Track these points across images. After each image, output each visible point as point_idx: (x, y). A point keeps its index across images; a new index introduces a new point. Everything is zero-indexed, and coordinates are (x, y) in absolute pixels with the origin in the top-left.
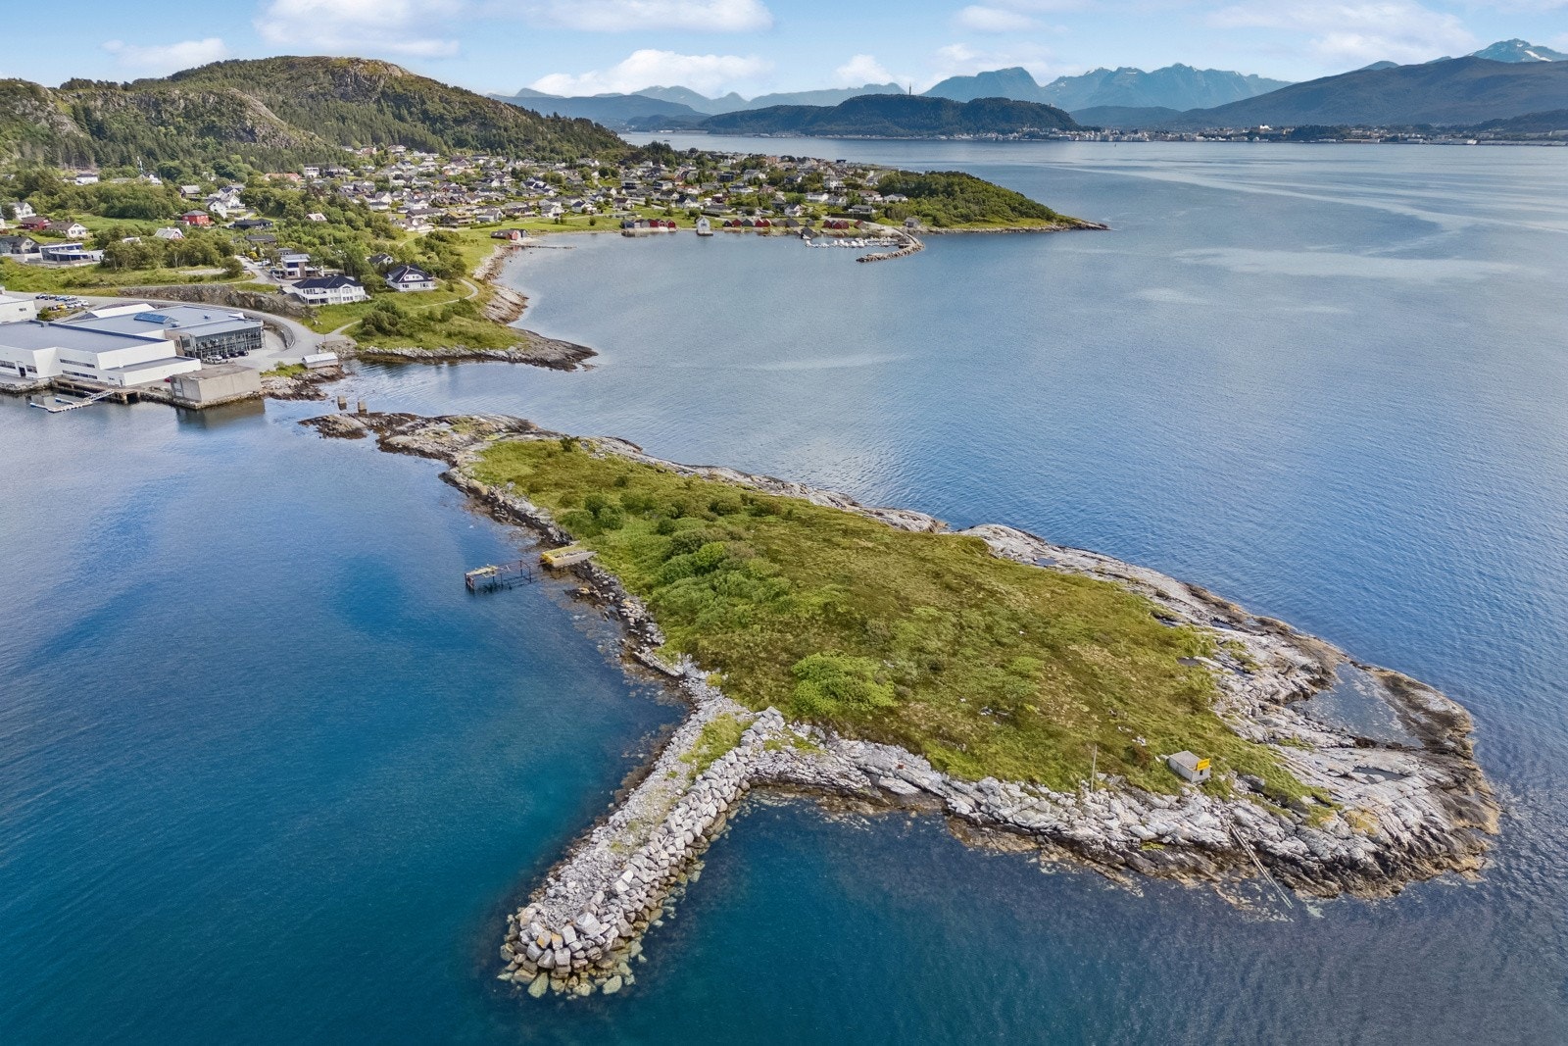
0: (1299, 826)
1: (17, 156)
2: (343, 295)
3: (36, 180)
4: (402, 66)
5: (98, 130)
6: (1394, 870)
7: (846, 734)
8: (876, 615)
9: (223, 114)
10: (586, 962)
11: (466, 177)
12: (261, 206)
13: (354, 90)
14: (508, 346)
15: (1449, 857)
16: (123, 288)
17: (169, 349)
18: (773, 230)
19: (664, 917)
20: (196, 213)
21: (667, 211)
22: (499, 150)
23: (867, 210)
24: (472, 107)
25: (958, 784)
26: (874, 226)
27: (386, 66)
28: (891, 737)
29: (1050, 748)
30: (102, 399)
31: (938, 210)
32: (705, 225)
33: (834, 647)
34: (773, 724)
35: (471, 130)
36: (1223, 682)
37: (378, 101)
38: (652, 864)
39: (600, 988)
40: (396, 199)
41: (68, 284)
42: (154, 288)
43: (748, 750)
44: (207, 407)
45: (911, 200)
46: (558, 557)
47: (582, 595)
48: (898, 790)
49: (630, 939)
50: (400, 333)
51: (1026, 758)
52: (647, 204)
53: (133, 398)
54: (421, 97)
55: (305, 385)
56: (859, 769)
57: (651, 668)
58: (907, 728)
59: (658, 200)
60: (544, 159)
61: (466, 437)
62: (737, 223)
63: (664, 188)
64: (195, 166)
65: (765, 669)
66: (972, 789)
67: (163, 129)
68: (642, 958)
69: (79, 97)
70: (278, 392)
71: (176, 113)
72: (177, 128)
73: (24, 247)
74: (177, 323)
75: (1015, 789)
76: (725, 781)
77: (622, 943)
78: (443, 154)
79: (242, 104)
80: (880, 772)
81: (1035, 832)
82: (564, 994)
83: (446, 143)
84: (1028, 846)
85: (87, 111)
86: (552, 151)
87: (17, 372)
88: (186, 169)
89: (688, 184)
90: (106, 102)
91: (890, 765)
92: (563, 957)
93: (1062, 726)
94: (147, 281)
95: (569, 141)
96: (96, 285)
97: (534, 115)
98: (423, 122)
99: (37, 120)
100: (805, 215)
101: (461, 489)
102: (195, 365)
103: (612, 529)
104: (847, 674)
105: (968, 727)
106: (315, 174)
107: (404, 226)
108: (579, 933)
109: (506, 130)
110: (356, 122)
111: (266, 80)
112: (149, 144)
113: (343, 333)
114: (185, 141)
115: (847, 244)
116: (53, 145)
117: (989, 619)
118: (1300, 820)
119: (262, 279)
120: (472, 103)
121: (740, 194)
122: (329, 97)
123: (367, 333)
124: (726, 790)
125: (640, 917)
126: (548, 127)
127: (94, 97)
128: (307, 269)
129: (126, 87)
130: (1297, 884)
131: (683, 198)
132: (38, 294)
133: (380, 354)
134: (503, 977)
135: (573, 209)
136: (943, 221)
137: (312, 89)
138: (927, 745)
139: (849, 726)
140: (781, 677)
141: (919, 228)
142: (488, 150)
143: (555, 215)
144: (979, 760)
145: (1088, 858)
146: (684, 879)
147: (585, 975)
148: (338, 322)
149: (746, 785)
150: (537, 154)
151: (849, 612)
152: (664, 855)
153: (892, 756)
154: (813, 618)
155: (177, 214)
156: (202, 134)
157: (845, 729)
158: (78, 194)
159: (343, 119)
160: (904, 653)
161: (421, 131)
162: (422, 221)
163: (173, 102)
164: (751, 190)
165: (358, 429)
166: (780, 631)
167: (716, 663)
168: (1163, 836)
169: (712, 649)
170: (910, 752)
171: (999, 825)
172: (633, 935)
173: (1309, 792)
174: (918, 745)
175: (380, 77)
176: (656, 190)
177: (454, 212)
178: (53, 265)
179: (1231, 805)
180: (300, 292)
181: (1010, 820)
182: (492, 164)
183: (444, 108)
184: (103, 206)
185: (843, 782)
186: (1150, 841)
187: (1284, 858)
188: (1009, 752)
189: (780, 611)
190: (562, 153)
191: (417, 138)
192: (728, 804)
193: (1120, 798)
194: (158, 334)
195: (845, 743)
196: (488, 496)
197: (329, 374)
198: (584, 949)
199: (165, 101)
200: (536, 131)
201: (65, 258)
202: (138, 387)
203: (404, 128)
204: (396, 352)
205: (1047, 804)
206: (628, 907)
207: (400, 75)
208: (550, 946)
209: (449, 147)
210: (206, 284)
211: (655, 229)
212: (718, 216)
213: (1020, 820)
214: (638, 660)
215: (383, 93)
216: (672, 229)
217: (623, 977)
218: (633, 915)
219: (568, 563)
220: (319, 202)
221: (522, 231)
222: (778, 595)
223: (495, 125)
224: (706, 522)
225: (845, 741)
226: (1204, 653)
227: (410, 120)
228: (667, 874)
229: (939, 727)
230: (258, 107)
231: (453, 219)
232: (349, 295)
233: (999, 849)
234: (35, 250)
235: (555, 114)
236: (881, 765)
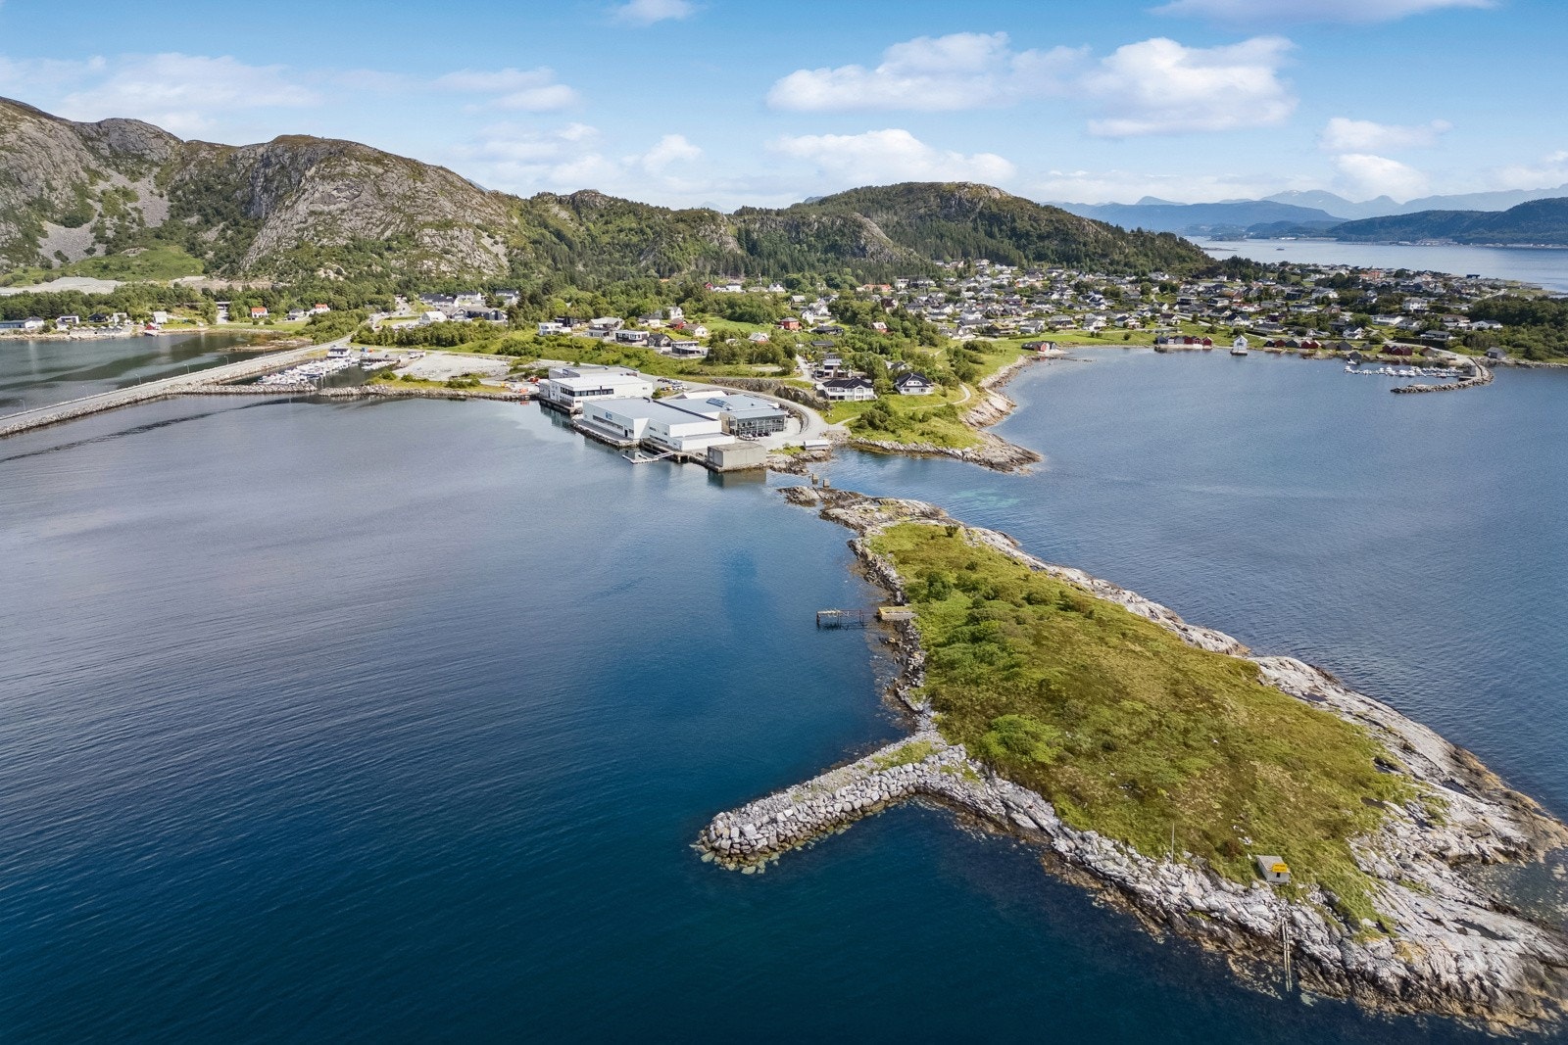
0: (1344, 939)
1: (693, 268)
2: (856, 394)
3: (691, 290)
4: (1002, 189)
5: (752, 248)
6: (1411, 995)
7: (1002, 774)
8: (1081, 697)
9: (844, 235)
10: (738, 852)
11: (1031, 289)
12: (842, 316)
13: (956, 211)
14: (966, 446)
15: (1487, 1007)
16: (713, 378)
17: (718, 426)
18: (1320, 353)
19: (804, 847)
20: (790, 319)
21: (1210, 328)
22: (1075, 263)
23: (1443, 337)
24: (1056, 225)
25: (1067, 830)
26: (1445, 354)
27: (988, 189)
28: (1033, 784)
29: (1156, 822)
30: (666, 458)
31: (1536, 341)
32: (1242, 344)
33: (1033, 713)
34: (956, 756)
35: (1053, 244)
36: (1391, 826)
37: (975, 220)
38: (810, 812)
39: (741, 869)
40: (958, 310)
41: (681, 372)
42: (732, 379)
43: (925, 767)
44: (726, 471)
45: (1507, 329)
46: (889, 613)
47: (889, 642)
48: (1021, 823)
49: (775, 850)
50: (886, 429)
51: (1132, 825)
52: (1194, 320)
53: (685, 459)
54: (1013, 217)
55: (798, 463)
56: (1002, 802)
57: (901, 701)
58: (1049, 782)
59: (1209, 316)
60: (1115, 272)
61: (884, 516)
62: (1280, 344)
63: (1219, 305)
64: (812, 278)
65: (973, 717)
66: (1076, 836)
67: (798, 246)
68: (776, 863)
69: (744, 221)
70: (776, 466)
71: (810, 233)
72: (808, 246)
73: (663, 342)
74: (730, 408)
75: (1107, 845)
76: (895, 781)
77: (768, 850)
78: (1021, 267)
79: (861, 226)
80: (1016, 808)
81: (1106, 877)
82: (720, 865)
83: (1026, 257)
84: (1095, 886)
85: (748, 232)
86: (1126, 265)
87: (623, 433)
88: (804, 281)
89: (1248, 301)
90: (762, 225)
91: (1023, 804)
92: (726, 844)
93: (1181, 812)
94: (730, 374)
95: (1146, 255)
96: (698, 374)
97: (1119, 230)
98: (1010, 238)
99: (711, 241)
100: (1366, 338)
101: (856, 554)
102: (732, 439)
103: (938, 599)
104: (1026, 733)
105: (1100, 793)
106: (903, 285)
107: (950, 335)
108: (742, 833)
109: (1085, 245)
110: (952, 239)
111: (889, 203)
112: (785, 259)
113: (845, 424)
114: (813, 257)
115: (1394, 373)
116: (718, 260)
117: (1191, 724)
118: (1348, 934)
119: (806, 378)
120: (1057, 221)
121: (1300, 313)
122: (934, 218)
123: (860, 427)
124: (893, 787)
125: (787, 839)
126: (1128, 243)
127: (754, 221)
128: (839, 371)
129: (779, 213)
130: (1307, 977)
131: (1235, 314)
132: (659, 378)
133: (865, 443)
134: (692, 846)
135: (1116, 323)
136: (1538, 353)
137: (922, 211)
138: (1058, 797)
139: (1006, 769)
140: (982, 726)
141: (1504, 359)
142: (1065, 263)
143: (1096, 328)
144: (1092, 817)
145: (1137, 907)
146: (831, 831)
147: (735, 859)
148: (845, 415)
149: (911, 789)
150: (1110, 268)
151: (1059, 691)
152: (823, 810)
153: (1028, 798)
154: (1028, 689)
155: (778, 320)
156: (826, 251)
157: (1003, 770)
158: (715, 301)
159: (941, 236)
160: (1088, 730)
161: (1007, 246)
162: (968, 331)
163: (810, 225)
164: (1315, 309)
165: (814, 500)
166: (999, 694)
167: (944, 707)
168: (1214, 911)
169: (947, 696)
170: (1043, 799)
171: (1081, 864)
172: (777, 849)
173: (1375, 918)
174: (1050, 795)
175: (980, 199)
176: (1209, 307)
177: (999, 324)
178: (676, 356)
179: (1295, 908)
180: (826, 389)
181: (1093, 864)
182: (1064, 276)
183: (1032, 226)
184: (729, 311)
185: (983, 807)
186: (1201, 911)
187: (1312, 957)
188: (1121, 818)
189: (1007, 679)
190: (1135, 267)
191: (1001, 252)
192: (891, 797)
193: (1196, 875)
194: (715, 415)
195: (998, 781)
196: (871, 562)
197: (819, 456)
198: (740, 843)
199: (804, 223)
200: (1115, 245)
201: (685, 352)
202: (690, 452)
203: (991, 243)
204: (877, 443)
205: (1126, 860)
206: (781, 831)
207: (998, 196)
208: (721, 835)
209: (1029, 261)
210: (766, 379)
211: (1189, 346)
212: (1264, 335)
213: (1099, 866)
214: (896, 694)
215: (981, 213)
216: (1207, 347)
217: (757, 868)
218: (782, 837)
219: (894, 618)
220: (885, 313)
221: (1051, 343)
222: (1013, 666)
223: (1075, 241)
224: (1012, 606)
225: (999, 780)
226: (1396, 801)
227: (998, 236)
228: (820, 822)
229: (1074, 787)
230: (874, 229)
231: (997, 330)
232: (861, 395)
233: (1070, 881)
234: (668, 345)
235: (1139, 229)
236: (1018, 802)
